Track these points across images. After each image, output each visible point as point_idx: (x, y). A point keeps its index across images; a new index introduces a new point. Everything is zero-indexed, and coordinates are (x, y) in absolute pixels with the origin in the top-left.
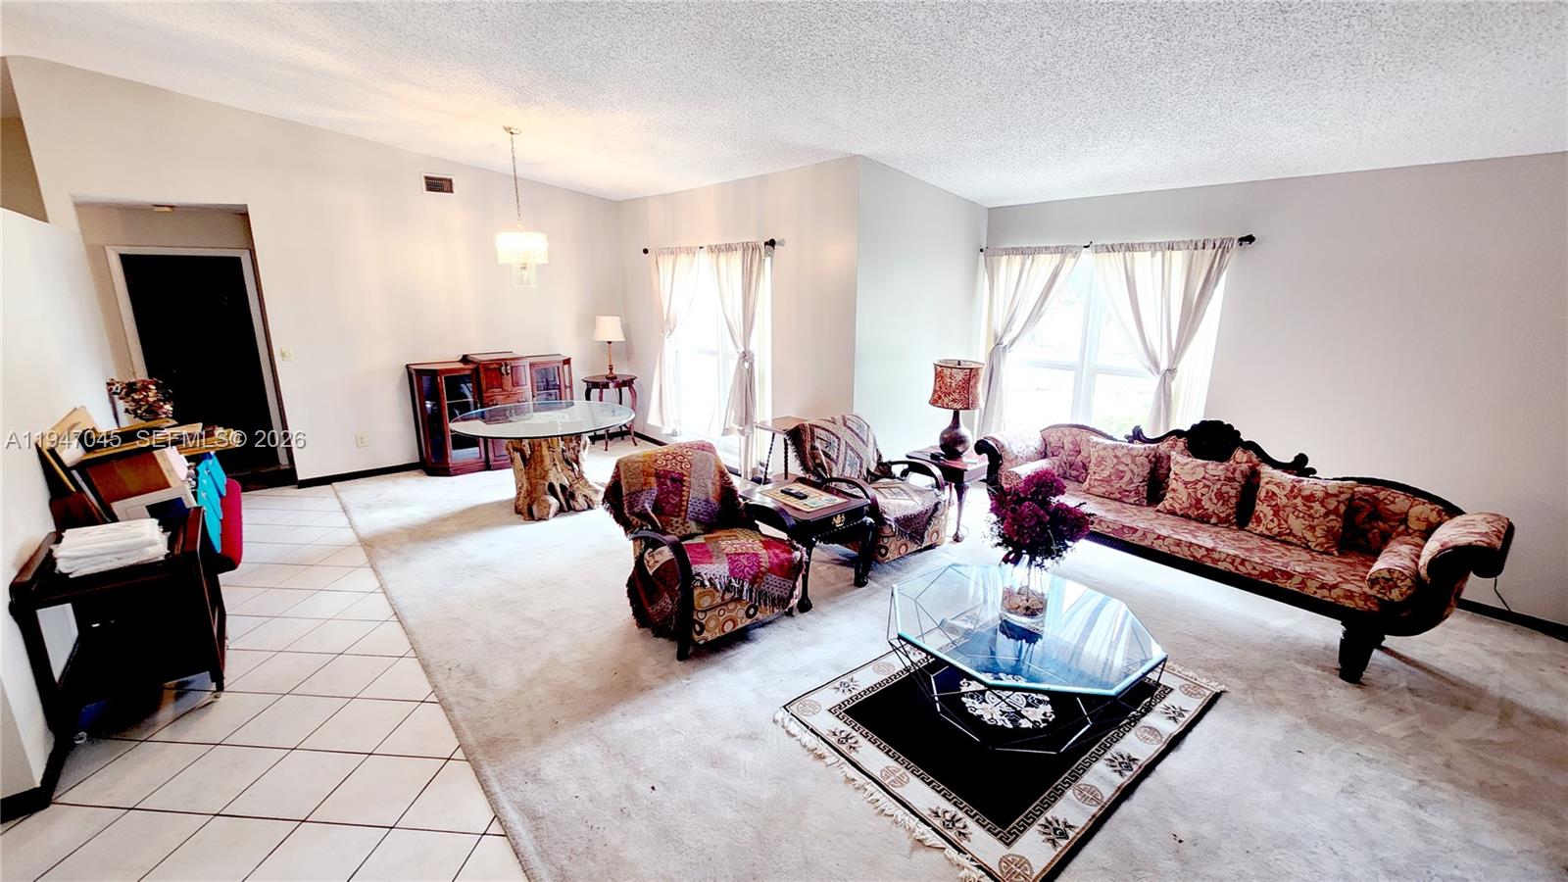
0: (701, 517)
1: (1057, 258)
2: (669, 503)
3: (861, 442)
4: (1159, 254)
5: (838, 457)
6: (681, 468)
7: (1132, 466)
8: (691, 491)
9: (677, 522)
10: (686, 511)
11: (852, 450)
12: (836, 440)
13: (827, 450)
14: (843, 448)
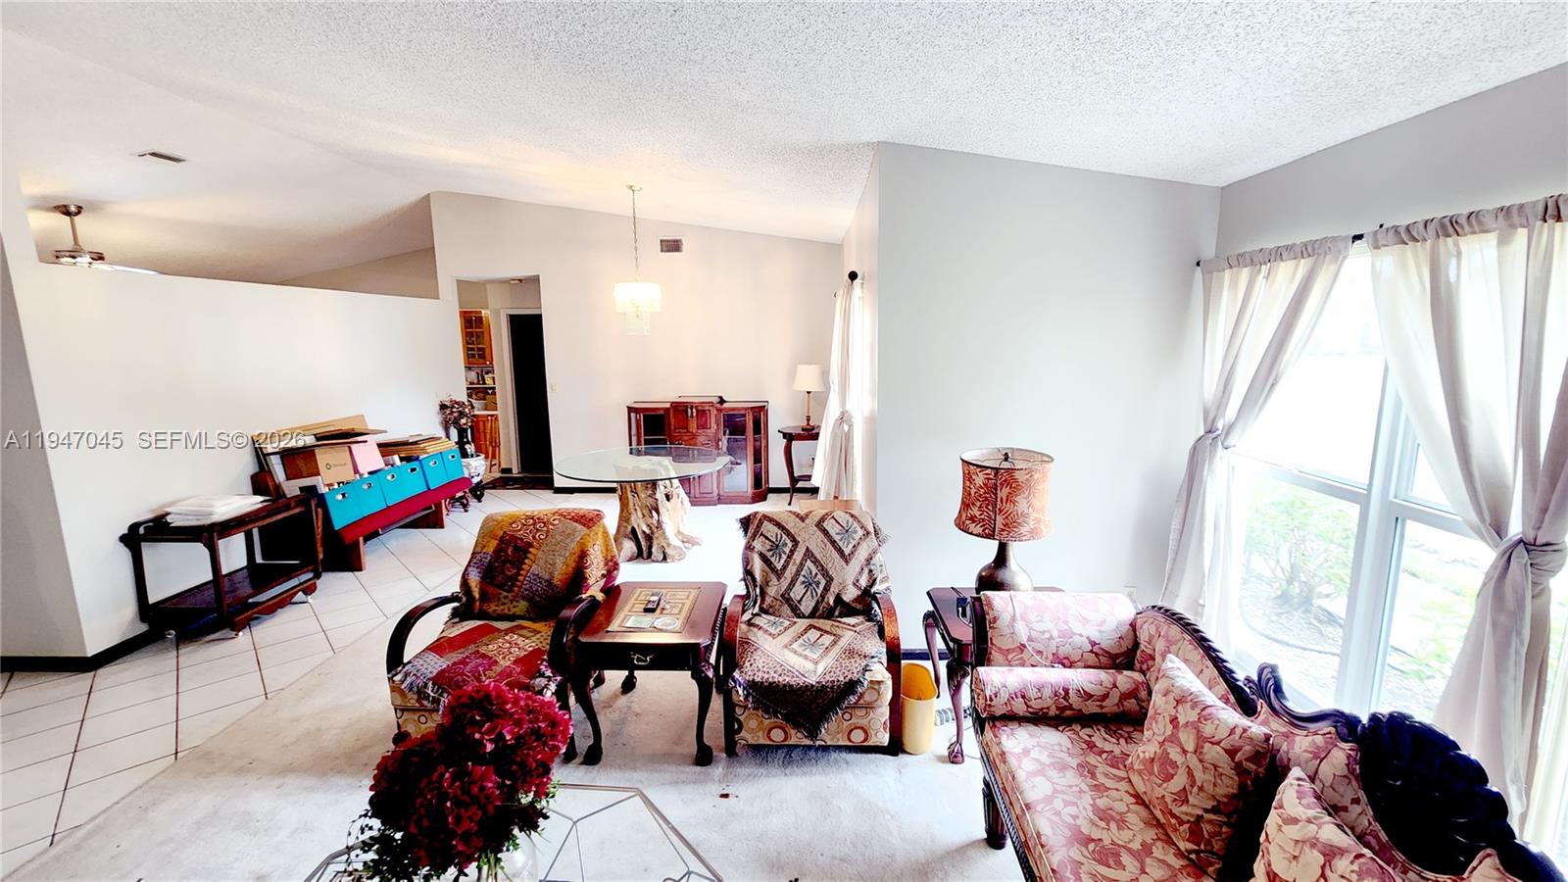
0: (538, 599)
1: (1304, 265)
2: (503, 573)
3: (836, 555)
4: (1522, 234)
5: (785, 567)
6: (534, 537)
7: (1193, 761)
8: (534, 566)
9: (506, 597)
10: (520, 587)
11: (816, 562)
12: (790, 544)
13: (769, 554)
14: (798, 556)
